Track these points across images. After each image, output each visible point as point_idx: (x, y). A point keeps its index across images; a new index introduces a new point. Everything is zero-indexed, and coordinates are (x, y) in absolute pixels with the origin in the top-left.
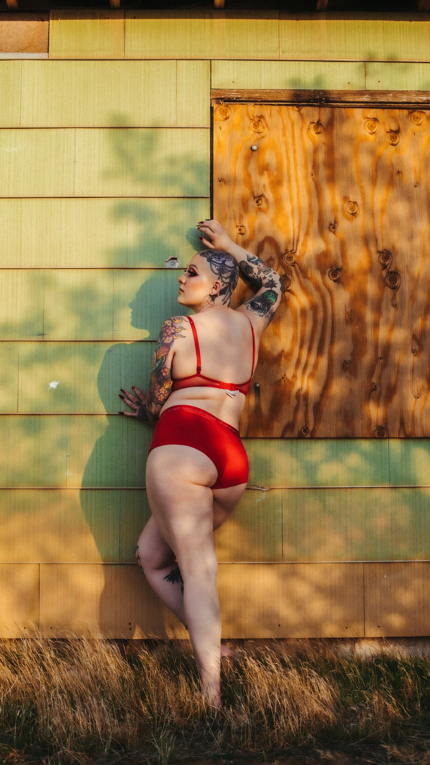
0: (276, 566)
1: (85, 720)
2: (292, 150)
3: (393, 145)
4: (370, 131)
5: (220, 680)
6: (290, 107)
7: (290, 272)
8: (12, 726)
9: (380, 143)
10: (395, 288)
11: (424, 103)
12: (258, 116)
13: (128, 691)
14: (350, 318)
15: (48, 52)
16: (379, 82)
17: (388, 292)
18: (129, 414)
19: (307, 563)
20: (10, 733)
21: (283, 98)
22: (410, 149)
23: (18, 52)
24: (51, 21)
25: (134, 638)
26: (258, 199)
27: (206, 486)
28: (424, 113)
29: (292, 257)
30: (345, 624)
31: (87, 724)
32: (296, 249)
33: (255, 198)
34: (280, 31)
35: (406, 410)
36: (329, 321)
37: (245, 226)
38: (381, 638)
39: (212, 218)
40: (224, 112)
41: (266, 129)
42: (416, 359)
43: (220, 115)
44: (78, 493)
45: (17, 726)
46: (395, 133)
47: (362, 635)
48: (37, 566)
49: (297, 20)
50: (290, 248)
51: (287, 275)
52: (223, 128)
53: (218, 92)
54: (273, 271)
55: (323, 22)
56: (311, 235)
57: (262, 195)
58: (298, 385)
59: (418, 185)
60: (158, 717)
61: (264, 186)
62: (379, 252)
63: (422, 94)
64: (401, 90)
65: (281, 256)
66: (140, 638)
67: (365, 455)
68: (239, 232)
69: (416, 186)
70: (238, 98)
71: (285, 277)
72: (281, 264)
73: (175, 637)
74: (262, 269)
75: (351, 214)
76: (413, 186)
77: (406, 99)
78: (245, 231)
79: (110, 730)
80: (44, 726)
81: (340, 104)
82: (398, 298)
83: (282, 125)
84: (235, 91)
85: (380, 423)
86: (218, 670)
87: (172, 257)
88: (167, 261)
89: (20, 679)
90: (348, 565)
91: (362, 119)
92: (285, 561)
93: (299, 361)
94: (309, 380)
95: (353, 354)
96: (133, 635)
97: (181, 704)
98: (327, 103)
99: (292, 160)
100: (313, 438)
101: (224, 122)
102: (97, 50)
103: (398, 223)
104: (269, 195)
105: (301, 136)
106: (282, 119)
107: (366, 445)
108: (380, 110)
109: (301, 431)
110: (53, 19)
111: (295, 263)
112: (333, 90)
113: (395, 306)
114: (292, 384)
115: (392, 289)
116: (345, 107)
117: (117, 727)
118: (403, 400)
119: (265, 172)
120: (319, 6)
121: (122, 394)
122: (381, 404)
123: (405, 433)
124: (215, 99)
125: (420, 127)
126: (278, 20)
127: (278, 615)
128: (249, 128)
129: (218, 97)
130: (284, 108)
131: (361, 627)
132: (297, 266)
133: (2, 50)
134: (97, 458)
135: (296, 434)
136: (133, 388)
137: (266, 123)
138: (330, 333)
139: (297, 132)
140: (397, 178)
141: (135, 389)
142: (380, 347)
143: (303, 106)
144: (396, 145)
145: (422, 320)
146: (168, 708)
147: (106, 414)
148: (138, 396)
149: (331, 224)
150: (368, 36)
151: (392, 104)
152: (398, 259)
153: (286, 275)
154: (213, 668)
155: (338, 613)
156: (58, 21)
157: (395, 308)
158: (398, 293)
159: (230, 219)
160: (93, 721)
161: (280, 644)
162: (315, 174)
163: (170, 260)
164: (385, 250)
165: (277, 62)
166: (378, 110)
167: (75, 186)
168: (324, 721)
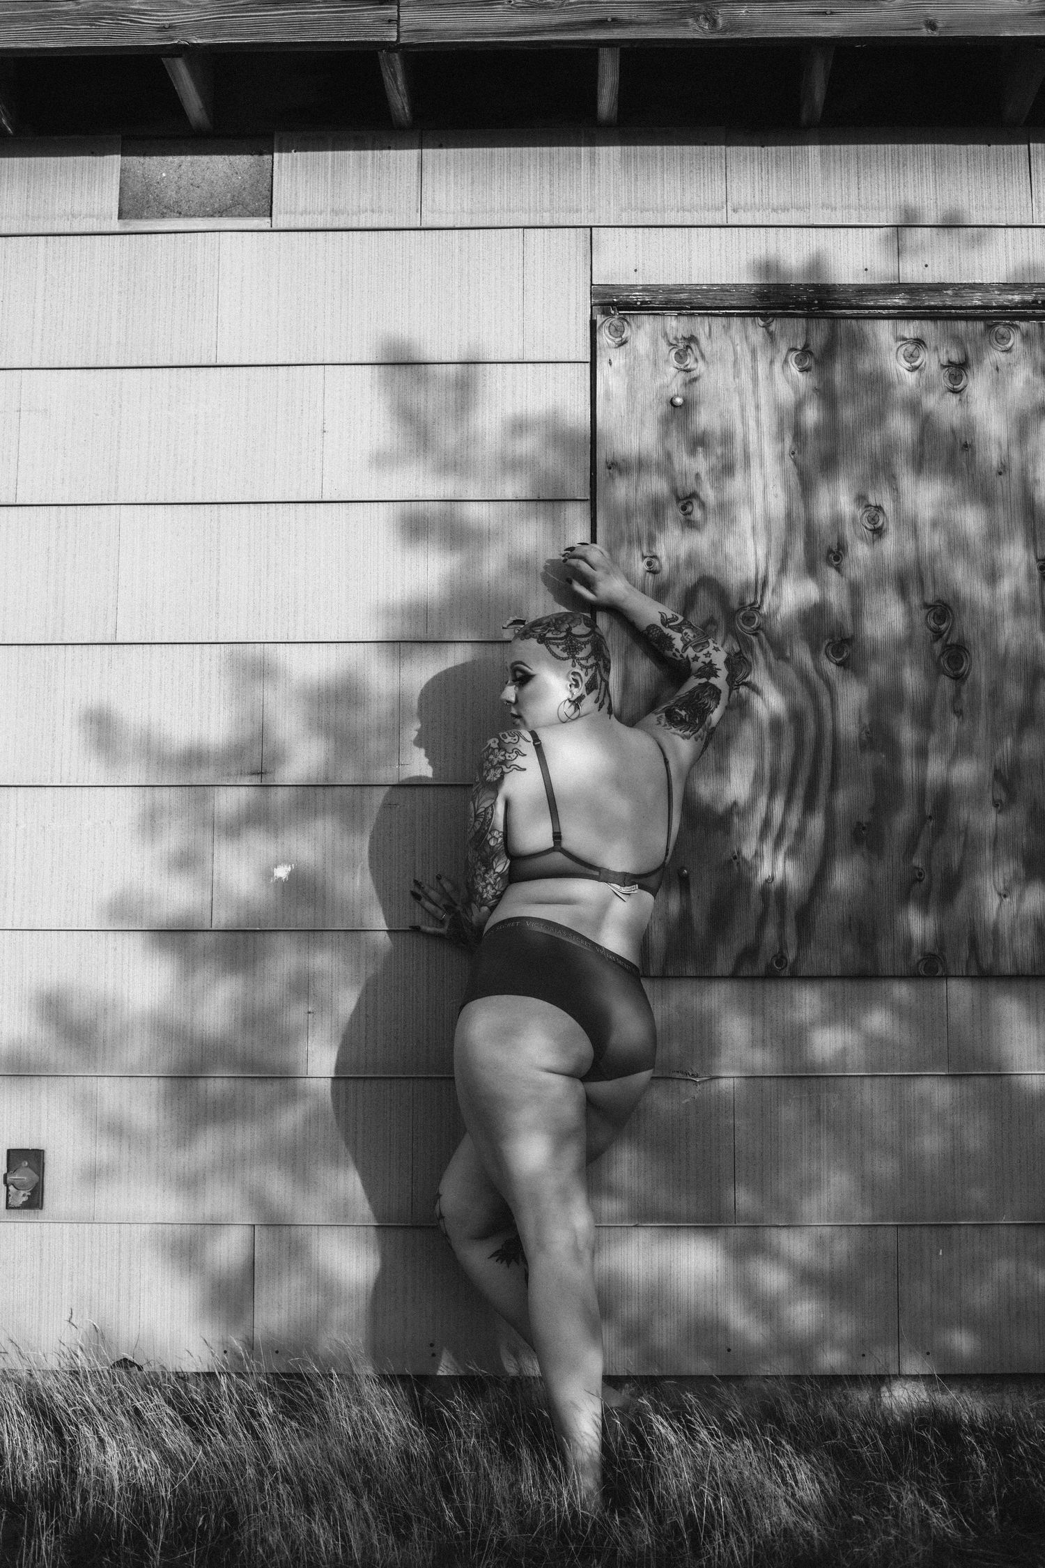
0: (722, 1231)
1: (330, 1535)
2: (753, 404)
3: (954, 392)
4: (908, 365)
5: (601, 1459)
6: (749, 320)
7: (750, 648)
8: (190, 1546)
9: (929, 388)
10: (959, 678)
11: (1016, 308)
12: (685, 338)
13: (417, 1480)
14: (870, 739)
15: (271, 216)
16: (926, 266)
17: (946, 683)
18: (429, 929)
19: (784, 1226)
20: (185, 1559)
21: (735, 302)
22: (989, 399)
23: (212, 216)
24: (276, 155)
25: (440, 1373)
26: (685, 502)
27: (570, 1075)
28: (1017, 327)
29: (754, 618)
30: (860, 1348)
31: (335, 1544)
32: (762, 601)
33: (678, 499)
34: (728, 169)
35: (981, 921)
36: (828, 743)
37: (659, 555)
38: (931, 1376)
39: (594, 539)
40: (618, 331)
41: (701, 363)
42: (1001, 818)
43: (611, 337)
44: (327, 1084)
45: (199, 1545)
46: (958, 370)
47: (893, 1370)
48: (248, 1230)
49: (763, 146)
50: (749, 600)
51: (743, 651)
52: (615, 363)
53: (607, 290)
54: (712, 645)
55: (814, 151)
56: (791, 574)
57: (694, 495)
58: (765, 871)
59: (1004, 471)
60: (475, 1532)
61: (697, 476)
62: (926, 606)
63: (1011, 290)
64: (970, 282)
65: (730, 615)
66: (452, 1373)
67: (899, 1011)
68: (647, 568)
69: (1000, 474)
70: (646, 303)
71: (740, 658)
72: (731, 631)
73: (521, 1370)
74: (690, 641)
75: (870, 530)
76: (994, 473)
77: (979, 300)
78: (661, 566)
79: (378, 1556)
80: (249, 1546)
81: (848, 312)
82: (965, 696)
83: (732, 354)
84: (638, 288)
85: (930, 947)
86: (596, 1438)
87: (516, 618)
88: (505, 626)
89: (206, 1453)
90: (866, 1230)
91: (891, 340)
92: (739, 1222)
93: (767, 823)
94: (787, 862)
95: (874, 809)
96: (436, 1367)
97: (522, 1505)
98: (823, 309)
99: (752, 423)
100: (796, 976)
101: (618, 350)
102: (366, 211)
103: (965, 547)
104: (709, 493)
105: (770, 377)
106: (733, 343)
107: (901, 991)
108: (929, 322)
109: (772, 964)
110: (280, 151)
111: (758, 628)
112: (834, 285)
113: (959, 713)
114: (753, 868)
115: (953, 678)
116: (857, 318)
117: (393, 1550)
118: (976, 902)
119: (700, 449)
120: (804, 117)
121: (417, 890)
122: (933, 908)
123: (979, 967)
124: (600, 305)
125: (1009, 355)
126: (723, 147)
127: (726, 1329)
128: (667, 361)
129: (607, 300)
130: (736, 322)
131: (892, 1355)
132: (762, 635)
133: (180, 213)
134: (367, 1016)
135: (761, 968)
136: (439, 878)
137: (701, 351)
138: (830, 767)
139: (762, 367)
140: (962, 458)
141: (443, 881)
142: (928, 795)
143: (775, 316)
144: (960, 391)
145: (1014, 740)
146: (495, 1514)
147: (387, 929)
148: (448, 894)
149: (830, 551)
150: (904, 174)
151: (953, 311)
152: (966, 619)
153: (740, 652)
154: (587, 1434)
155: (845, 1327)
156: (290, 154)
157: (958, 717)
158: (964, 688)
159: (630, 542)
160: (345, 1537)
161: (728, 1388)
162: (800, 452)
163: (510, 624)
164: (939, 601)
165: (723, 229)
166: (924, 322)
167: (325, 478)
168: (801, 1541)
